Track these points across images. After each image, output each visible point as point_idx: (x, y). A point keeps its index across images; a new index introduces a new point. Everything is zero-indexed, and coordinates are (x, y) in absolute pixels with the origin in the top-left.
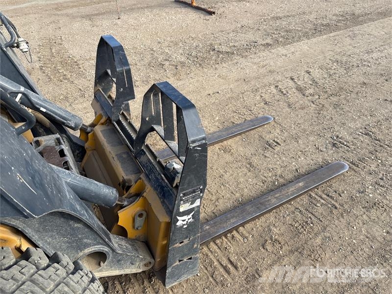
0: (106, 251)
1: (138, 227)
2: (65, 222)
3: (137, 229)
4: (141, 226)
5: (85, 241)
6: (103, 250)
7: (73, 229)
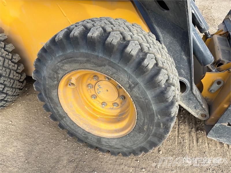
0: (188, 86)
1: (212, 90)
2: (180, 50)
3: (211, 91)
4: (214, 91)
5: (182, 71)
6: (187, 84)
7: (181, 58)
